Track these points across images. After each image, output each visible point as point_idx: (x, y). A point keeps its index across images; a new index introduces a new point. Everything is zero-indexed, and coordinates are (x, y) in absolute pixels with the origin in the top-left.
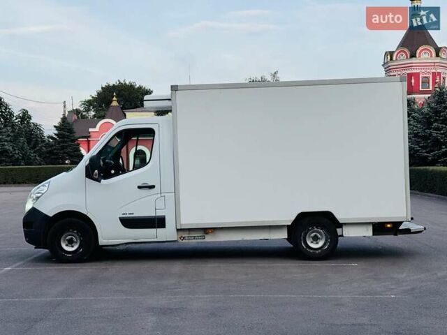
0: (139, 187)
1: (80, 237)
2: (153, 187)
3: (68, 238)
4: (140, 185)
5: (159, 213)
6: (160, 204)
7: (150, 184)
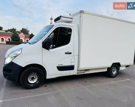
0: (66, 53)
1: (37, 76)
2: (71, 53)
3: (31, 77)
4: (66, 52)
5: (72, 64)
6: (73, 61)
7: (70, 52)
